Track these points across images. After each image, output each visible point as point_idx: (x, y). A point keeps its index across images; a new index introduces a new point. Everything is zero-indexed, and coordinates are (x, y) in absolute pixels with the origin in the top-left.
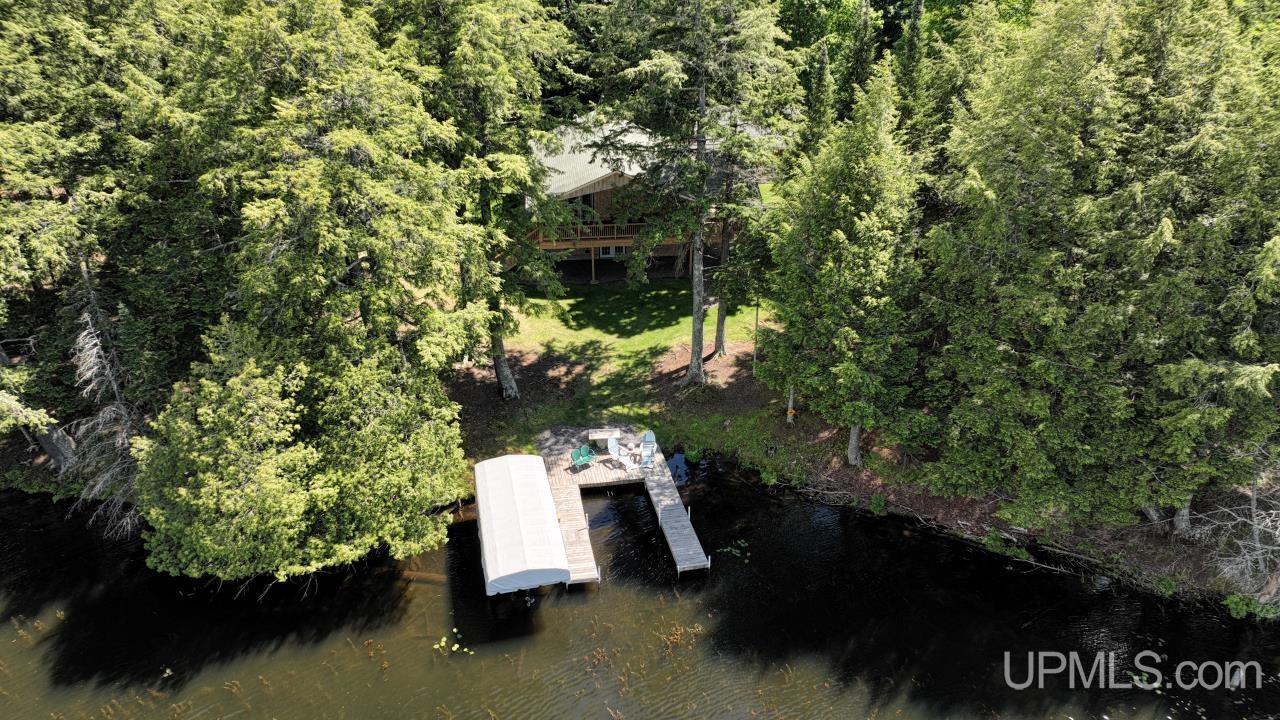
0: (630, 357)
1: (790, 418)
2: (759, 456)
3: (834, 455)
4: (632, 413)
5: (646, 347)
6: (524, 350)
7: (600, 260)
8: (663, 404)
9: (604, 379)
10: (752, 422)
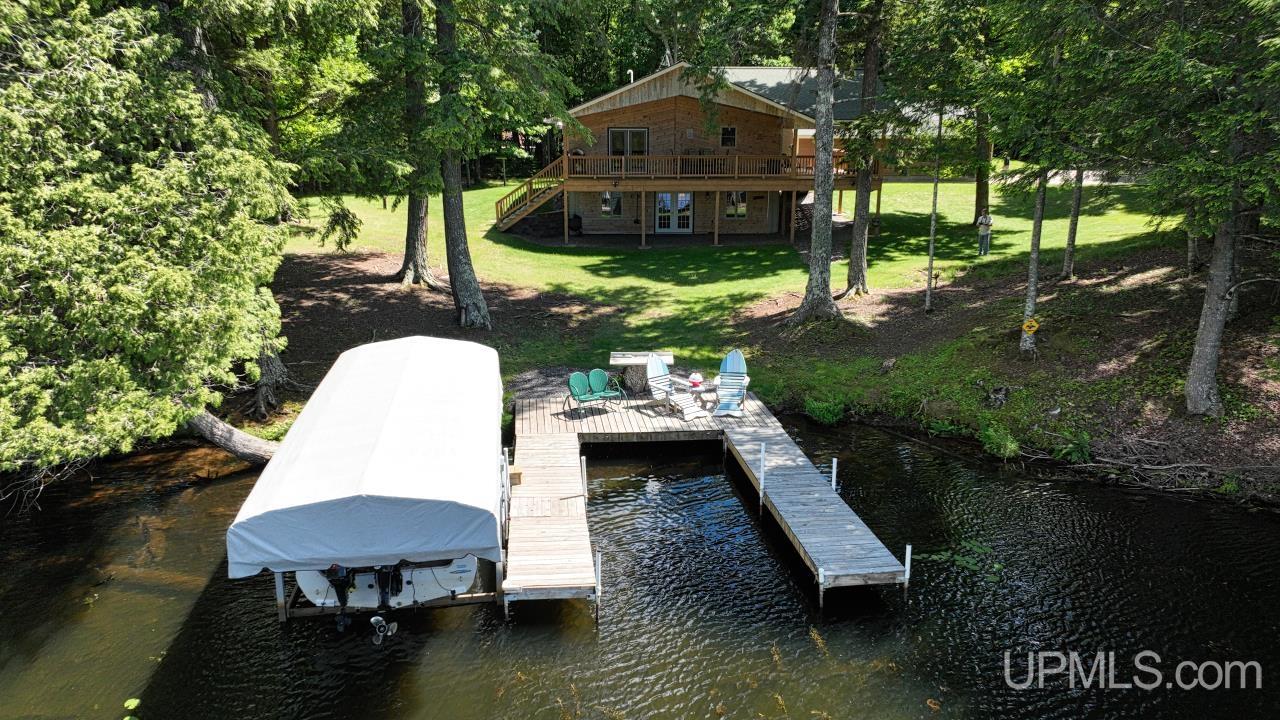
0: (696, 303)
1: (1027, 342)
2: (969, 406)
3: (1147, 398)
4: (697, 356)
5: (724, 294)
6: (515, 284)
7: (655, 236)
8: (757, 347)
9: (649, 323)
10: (943, 358)
